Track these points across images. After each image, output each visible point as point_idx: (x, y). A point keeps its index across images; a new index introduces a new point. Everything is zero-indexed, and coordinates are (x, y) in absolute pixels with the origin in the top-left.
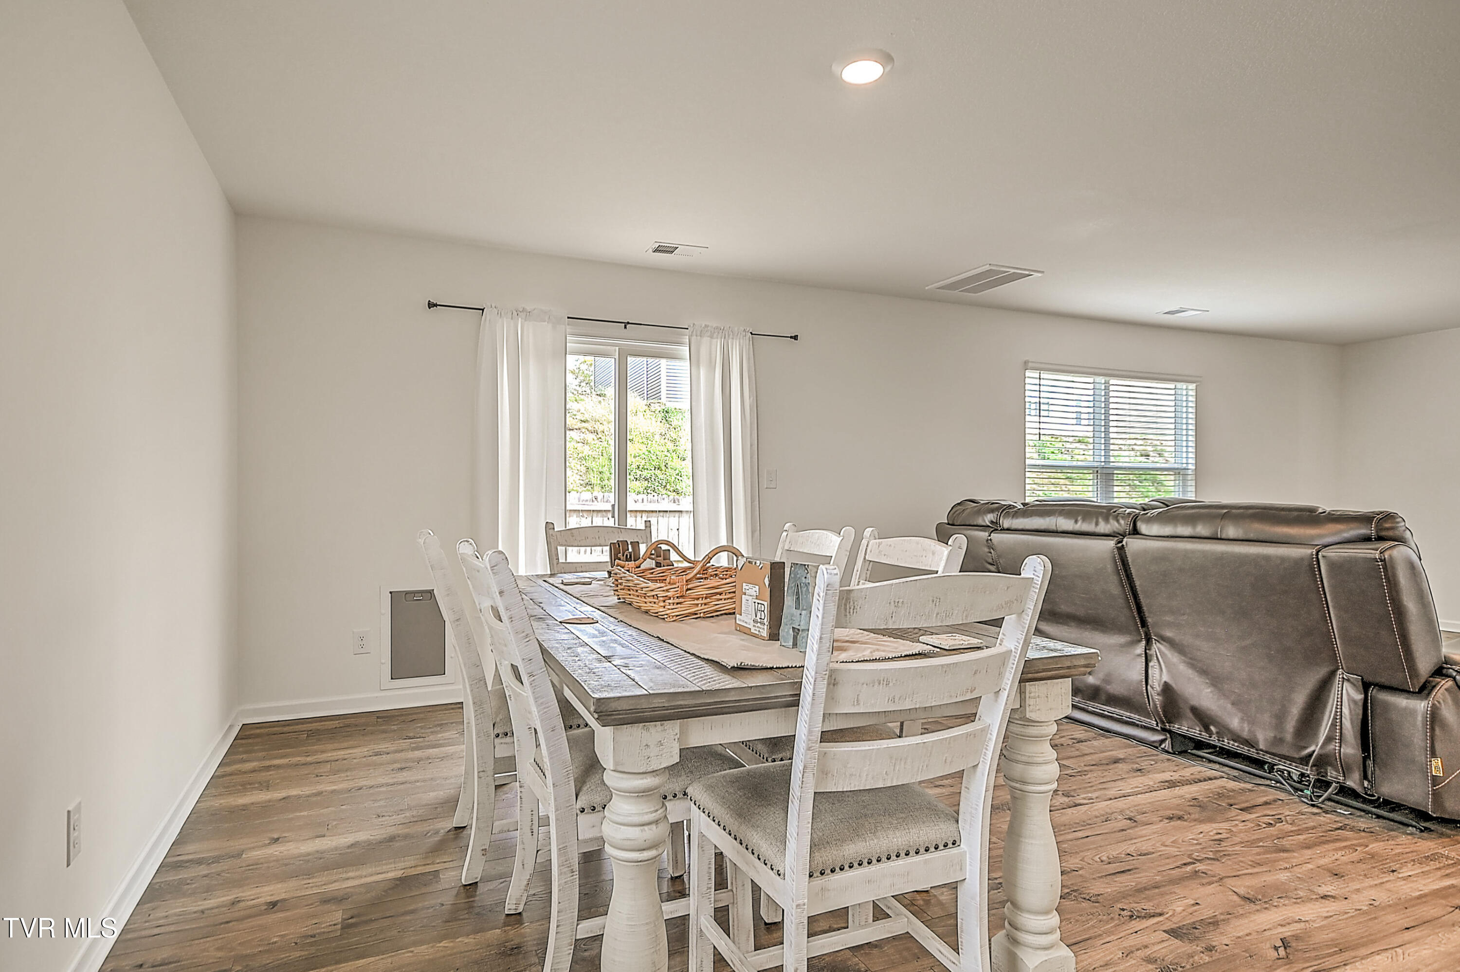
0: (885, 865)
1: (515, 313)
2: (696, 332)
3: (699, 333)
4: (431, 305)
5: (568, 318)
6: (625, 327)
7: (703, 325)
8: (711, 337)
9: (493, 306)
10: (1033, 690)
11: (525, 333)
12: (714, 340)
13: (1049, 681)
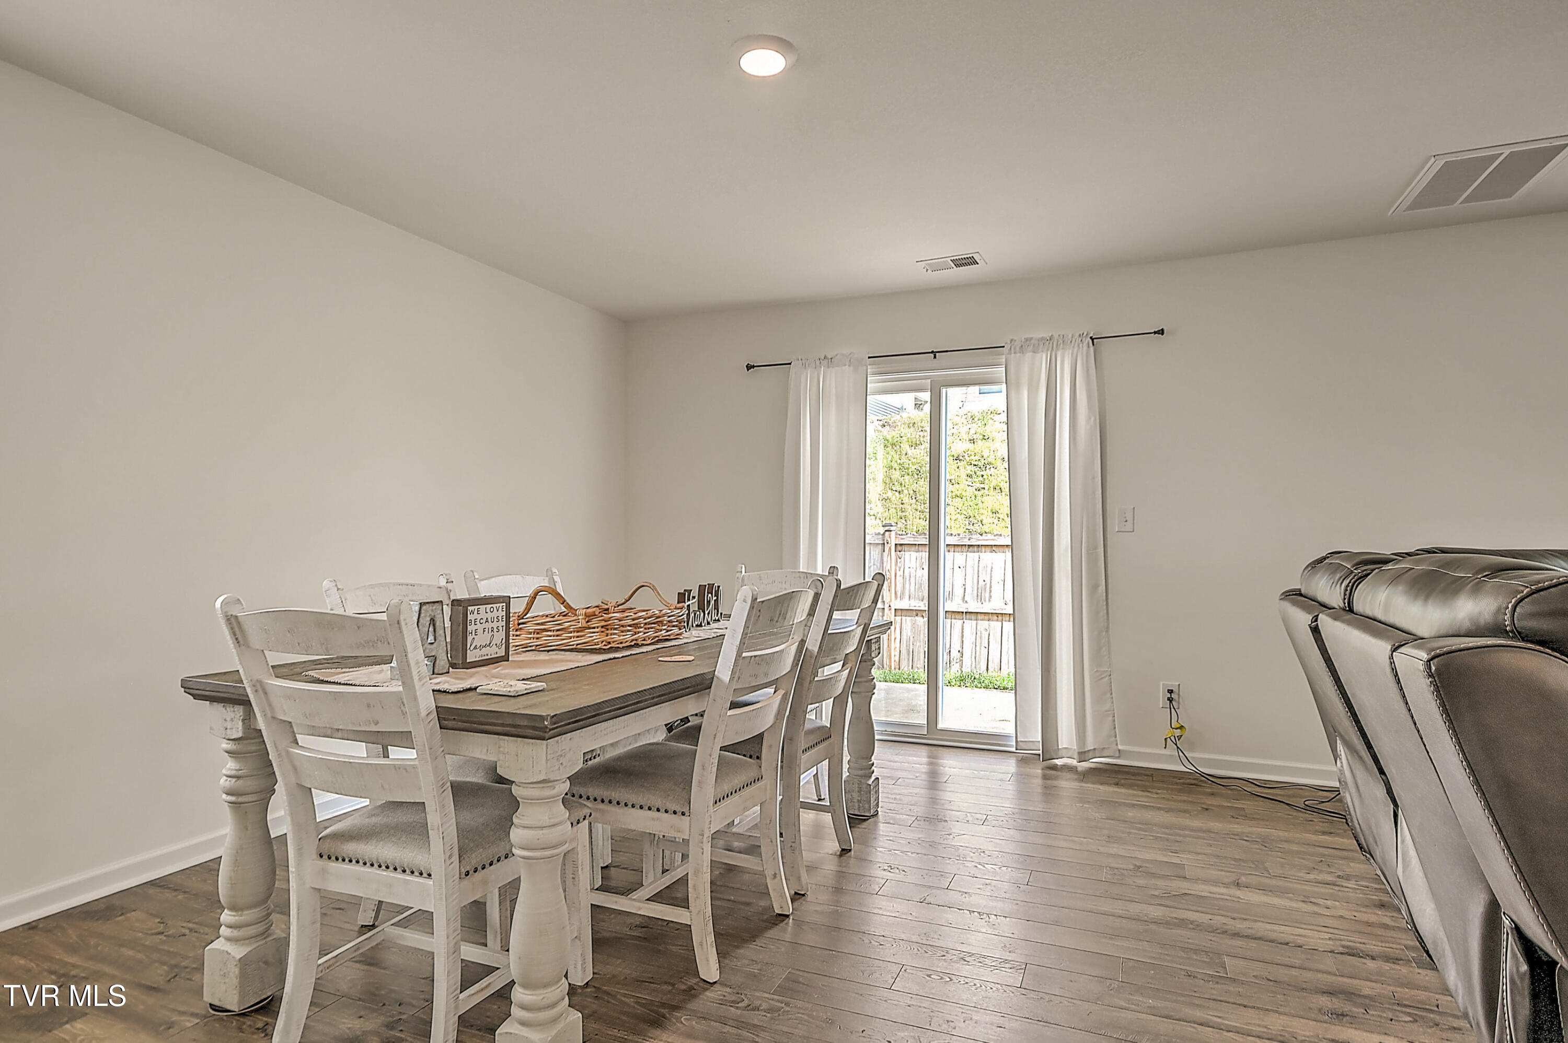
0: (375, 871)
1: (818, 362)
2: (1015, 349)
3: (1018, 349)
4: (749, 367)
5: (869, 358)
6: (935, 357)
7: (1023, 340)
8: (1035, 352)
9: (800, 359)
10: (502, 745)
11: (828, 382)
12: (1039, 355)
13: (519, 739)
